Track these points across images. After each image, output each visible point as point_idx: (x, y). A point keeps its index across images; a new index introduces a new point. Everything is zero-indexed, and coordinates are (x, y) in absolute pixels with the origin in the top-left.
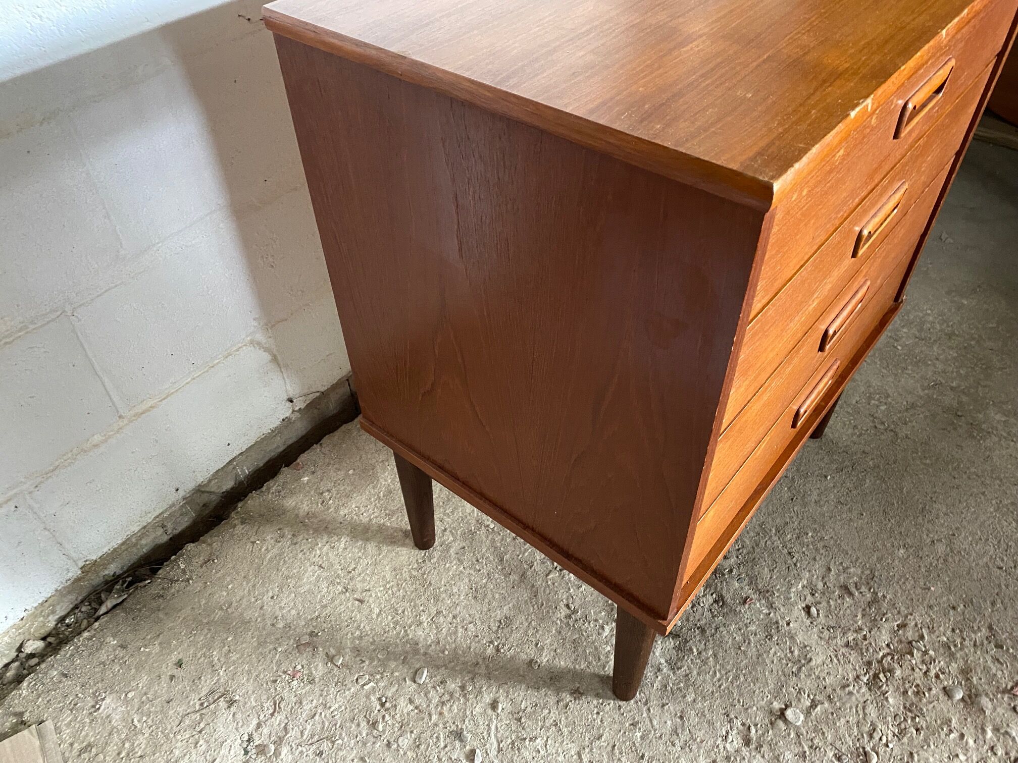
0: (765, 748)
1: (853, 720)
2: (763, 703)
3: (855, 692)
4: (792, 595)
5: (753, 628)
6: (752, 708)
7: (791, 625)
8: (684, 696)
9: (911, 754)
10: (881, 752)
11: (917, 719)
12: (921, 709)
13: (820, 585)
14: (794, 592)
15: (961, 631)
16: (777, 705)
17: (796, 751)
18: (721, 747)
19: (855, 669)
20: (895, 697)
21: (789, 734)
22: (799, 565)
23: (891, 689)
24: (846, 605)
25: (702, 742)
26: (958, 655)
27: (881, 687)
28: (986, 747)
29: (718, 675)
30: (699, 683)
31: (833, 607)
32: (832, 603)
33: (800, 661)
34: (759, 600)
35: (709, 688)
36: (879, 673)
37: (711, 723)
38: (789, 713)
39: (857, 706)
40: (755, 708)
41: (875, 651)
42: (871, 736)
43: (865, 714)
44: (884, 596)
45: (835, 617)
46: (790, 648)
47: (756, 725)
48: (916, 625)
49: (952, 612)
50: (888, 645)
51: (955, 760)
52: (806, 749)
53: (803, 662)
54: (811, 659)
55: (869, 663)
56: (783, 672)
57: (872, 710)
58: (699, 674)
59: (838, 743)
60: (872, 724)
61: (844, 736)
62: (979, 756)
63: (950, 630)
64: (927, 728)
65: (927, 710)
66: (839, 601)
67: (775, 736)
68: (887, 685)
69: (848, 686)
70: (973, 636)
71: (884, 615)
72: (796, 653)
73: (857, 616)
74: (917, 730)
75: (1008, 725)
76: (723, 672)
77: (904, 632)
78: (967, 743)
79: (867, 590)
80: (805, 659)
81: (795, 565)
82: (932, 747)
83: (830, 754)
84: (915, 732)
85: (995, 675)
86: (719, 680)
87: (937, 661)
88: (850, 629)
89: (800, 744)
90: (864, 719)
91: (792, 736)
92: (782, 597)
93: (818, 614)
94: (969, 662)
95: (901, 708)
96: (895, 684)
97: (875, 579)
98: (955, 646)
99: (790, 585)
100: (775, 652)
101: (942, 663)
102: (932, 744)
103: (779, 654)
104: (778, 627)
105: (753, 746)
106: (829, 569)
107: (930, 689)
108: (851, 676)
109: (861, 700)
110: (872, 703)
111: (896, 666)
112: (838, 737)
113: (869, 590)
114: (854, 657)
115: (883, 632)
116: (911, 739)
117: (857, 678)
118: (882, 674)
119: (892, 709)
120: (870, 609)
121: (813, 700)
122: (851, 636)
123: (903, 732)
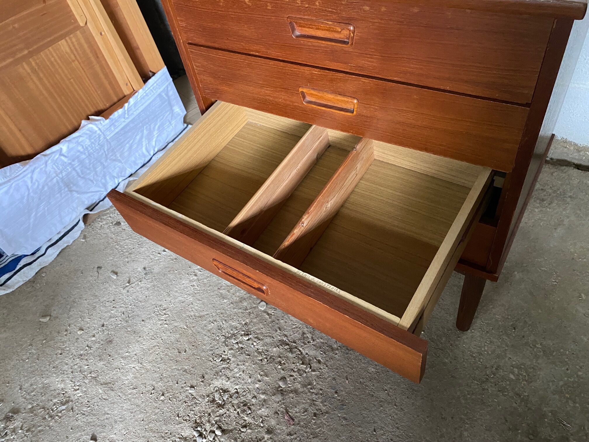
1: (264, 331)
3: (277, 333)
9: (249, 355)
10: (249, 342)
11: (266, 360)
12: (271, 363)
15: (321, 394)
17: (248, 307)
19: (290, 335)
20: (277, 352)
21: (255, 304)
23: (281, 351)
26: (305, 389)
27: (282, 345)
28: (256, 394)
38: (263, 303)
39: (270, 333)
41: (302, 346)
42: (256, 338)
43: (267, 336)
44: (336, 354)
48: (320, 369)
49: (334, 391)
50: (307, 354)
51: (248, 377)
52: (249, 311)
55: (295, 343)
57: (268, 340)
59: (252, 324)
60: (262, 339)
61: (255, 326)
62: (251, 390)
63: (321, 388)
64: (262, 365)
65: (271, 366)
67: (254, 299)
68: (283, 349)
69: (280, 330)
70: (320, 400)
71: (325, 353)
73: (321, 339)
74: (261, 360)
75: (267, 408)
77: (316, 362)
78: (257, 383)
79: (338, 345)
82: (253, 366)
83: (247, 321)
84: (260, 358)
85: (296, 407)
87: (300, 376)
88: (313, 335)
89: (251, 308)
90: (264, 336)
91: (254, 305)
94: (302, 394)
95: (272, 354)
96: (284, 353)
97: (347, 351)
98: (311, 389)
101: (300, 379)
102: (255, 366)
107: (283, 370)
108: (286, 333)
109: (273, 336)
110: (273, 340)
111: (294, 355)
112: (255, 324)
113: (339, 347)
114: (297, 336)
115: (314, 352)
116: (256, 357)
117: (286, 336)
118: (289, 347)
119: (270, 349)
120: (327, 347)
121: (271, 314)
122: (309, 335)
123: (260, 353)
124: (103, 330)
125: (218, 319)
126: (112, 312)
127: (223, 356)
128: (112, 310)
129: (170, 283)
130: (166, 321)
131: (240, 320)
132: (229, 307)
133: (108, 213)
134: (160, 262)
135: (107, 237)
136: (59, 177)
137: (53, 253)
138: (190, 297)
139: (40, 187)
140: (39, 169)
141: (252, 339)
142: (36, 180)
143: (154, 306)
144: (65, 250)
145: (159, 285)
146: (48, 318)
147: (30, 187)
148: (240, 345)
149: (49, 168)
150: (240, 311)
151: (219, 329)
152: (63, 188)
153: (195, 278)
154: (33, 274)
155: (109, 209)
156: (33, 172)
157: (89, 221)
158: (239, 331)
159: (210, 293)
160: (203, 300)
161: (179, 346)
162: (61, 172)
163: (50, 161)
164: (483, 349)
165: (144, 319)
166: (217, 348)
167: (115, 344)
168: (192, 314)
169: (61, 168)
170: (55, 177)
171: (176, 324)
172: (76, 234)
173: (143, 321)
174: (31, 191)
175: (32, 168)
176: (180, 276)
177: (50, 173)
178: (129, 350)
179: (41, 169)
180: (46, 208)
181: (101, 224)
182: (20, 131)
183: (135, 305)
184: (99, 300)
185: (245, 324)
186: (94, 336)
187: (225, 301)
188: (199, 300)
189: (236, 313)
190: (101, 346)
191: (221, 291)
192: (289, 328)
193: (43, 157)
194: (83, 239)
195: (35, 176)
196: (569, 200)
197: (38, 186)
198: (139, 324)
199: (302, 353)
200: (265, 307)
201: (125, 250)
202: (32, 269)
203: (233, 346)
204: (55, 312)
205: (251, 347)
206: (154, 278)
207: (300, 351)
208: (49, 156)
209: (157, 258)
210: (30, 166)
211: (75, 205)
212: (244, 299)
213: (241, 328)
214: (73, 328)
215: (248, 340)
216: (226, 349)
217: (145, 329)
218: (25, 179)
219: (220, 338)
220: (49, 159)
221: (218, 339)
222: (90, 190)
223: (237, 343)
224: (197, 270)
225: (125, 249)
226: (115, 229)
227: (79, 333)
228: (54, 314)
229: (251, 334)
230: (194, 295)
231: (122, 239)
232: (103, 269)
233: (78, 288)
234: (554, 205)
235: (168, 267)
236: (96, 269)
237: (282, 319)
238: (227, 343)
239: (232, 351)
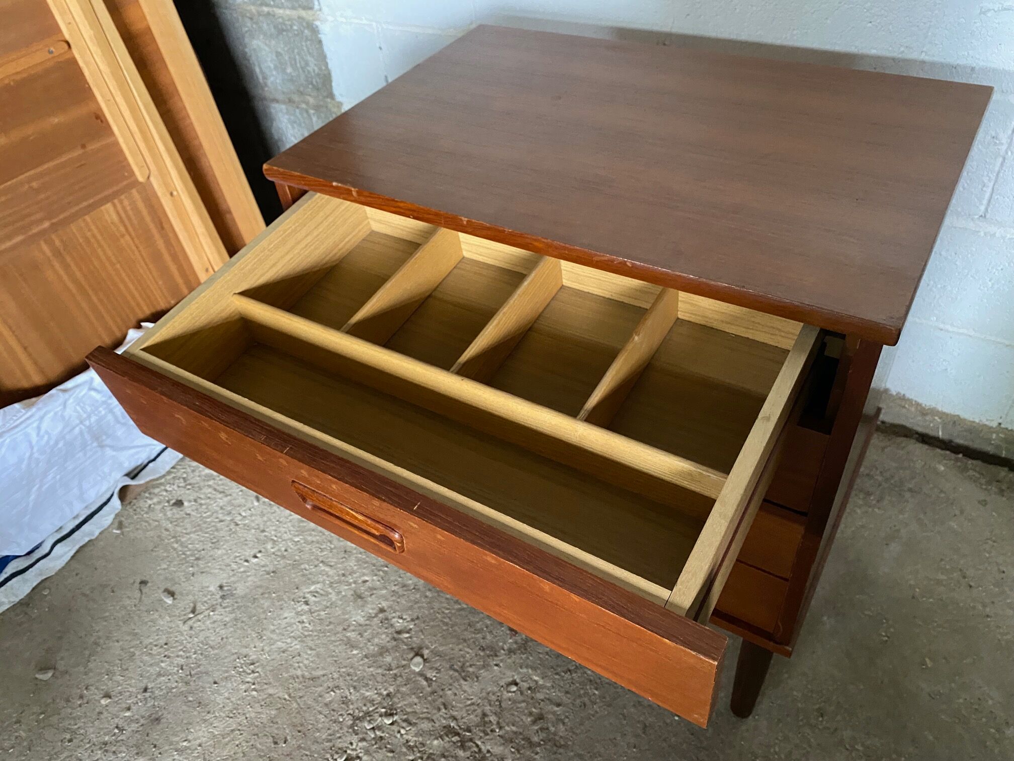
0: (394, 643)
1: (418, 708)
2: (427, 642)
3: (441, 713)
4: (525, 670)
5: (489, 637)
6: (423, 634)
7: (496, 668)
8: (430, 590)
9: (392, 752)
10: (395, 728)
13: (540, 696)
14: (528, 672)
16: (426, 652)
17: (392, 665)
18: (394, 615)
19: (462, 718)
20: (439, 747)
21: (404, 660)
22: (557, 677)
24: (524, 718)
25: (398, 602)
27: (447, 736)
29: (447, 611)
30: (441, 599)
31: (519, 705)
32: (523, 705)
33: (464, 671)
34: (516, 643)
35: (436, 605)
36: (460, 737)
37: (411, 608)
38: (418, 659)
40: (423, 637)
41: (481, 737)
42: (405, 721)
43: (423, 719)
44: (537, 753)
45: (510, 707)
46: (474, 665)
47: (410, 637)
50: (488, 751)
52: (395, 672)
53: (463, 674)
54: (466, 680)
55: (470, 731)
56: (453, 658)
57: (426, 726)
58: (447, 599)
59: (399, 696)
60: (416, 724)
61: (405, 700)
66: (526, 711)
67: (404, 650)
68: (449, 742)
69: (446, 709)
71: (518, 751)
72: (471, 670)
73: (513, 725)
76: (449, 615)
79: (541, 738)
80: (466, 676)
81: (557, 674)
83: (391, 689)
84: (411, 758)
86: (443, 612)
88: (499, 718)
89: (398, 668)
90: (419, 718)
91: (403, 662)
92: (522, 661)
93: (511, 692)
95: (431, 751)
96: (451, 749)
97: (555, 748)
99: (534, 669)
100: (470, 653)
103: (468, 655)
104: (492, 655)
105: (395, 635)
106: (558, 705)
108: (455, 713)
109: (434, 718)
110: (433, 726)
111: (468, 754)
112: (404, 695)
113: (542, 740)
114: (474, 719)
115: (501, 748)
116: (405, 754)
117: (454, 718)
118: (459, 739)
119: (428, 742)
120: (523, 739)
121: (431, 680)
122: (493, 718)
123: (410, 748)
124: (146, 699)
125: (342, 684)
126: (163, 665)
127: (349, 752)
128: (162, 662)
129: (263, 616)
130: (254, 684)
131: (379, 688)
132: (361, 663)
133: (161, 484)
134: (248, 576)
135: (159, 526)
136: (84, 425)
137: (64, 552)
138: (296, 642)
139: (52, 443)
140: (52, 414)
141: (398, 723)
142: (47, 432)
143: (235, 656)
144: (86, 549)
145: (244, 619)
146: (50, 674)
147: (34, 442)
148: (378, 733)
149: (69, 412)
150: (380, 671)
151: (343, 703)
152: (89, 443)
153: (306, 608)
154: (27, 590)
155: (164, 476)
156: (42, 418)
157: (130, 496)
158: (377, 708)
159: (329, 636)
160: (318, 650)
161: (276, 731)
162: (89, 417)
163: (71, 401)
164: (772, 750)
165: (216, 680)
166: (340, 737)
167: (166, 725)
168: (299, 673)
169: (89, 409)
170: (77, 425)
171: (271, 691)
172: (106, 519)
173: (215, 683)
174: (35, 449)
175: (42, 413)
176: (280, 603)
177: (70, 418)
178: (190, 737)
179: (56, 414)
180: (58, 477)
181: (149, 502)
182: (25, 348)
183: (202, 654)
184: (141, 643)
185: (388, 695)
186: (129, 709)
187: (355, 652)
188: (311, 649)
189: (373, 675)
190: (141, 729)
191: (349, 634)
192: (461, 705)
193: (61, 394)
194: (117, 529)
195: (45, 426)
196: (908, 495)
197: (48, 442)
198: (208, 689)
199: (480, 750)
200: (421, 667)
201: (188, 553)
202: (26, 581)
203: (367, 733)
204: (62, 662)
205: (396, 737)
206: (236, 605)
207: (477, 746)
208: (70, 393)
209: (242, 570)
210: (39, 409)
211: (106, 470)
212: (387, 651)
213: (380, 703)
214: (93, 694)
215: (392, 724)
216: (354, 739)
217: (219, 699)
218: (29, 430)
219: (344, 719)
220: (70, 396)
221: (341, 720)
222: (135, 443)
223: (373, 728)
224: (309, 593)
225: (190, 550)
226: (173, 514)
227: (104, 702)
228: (61, 665)
229: (396, 714)
230: (302, 639)
231: (184, 531)
232: (149, 585)
233: (105, 619)
234: (885, 502)
235: (261, 587)
236: (137, 585)
237: (450, 689)
238: (356, 728)
239: (365, 744)
